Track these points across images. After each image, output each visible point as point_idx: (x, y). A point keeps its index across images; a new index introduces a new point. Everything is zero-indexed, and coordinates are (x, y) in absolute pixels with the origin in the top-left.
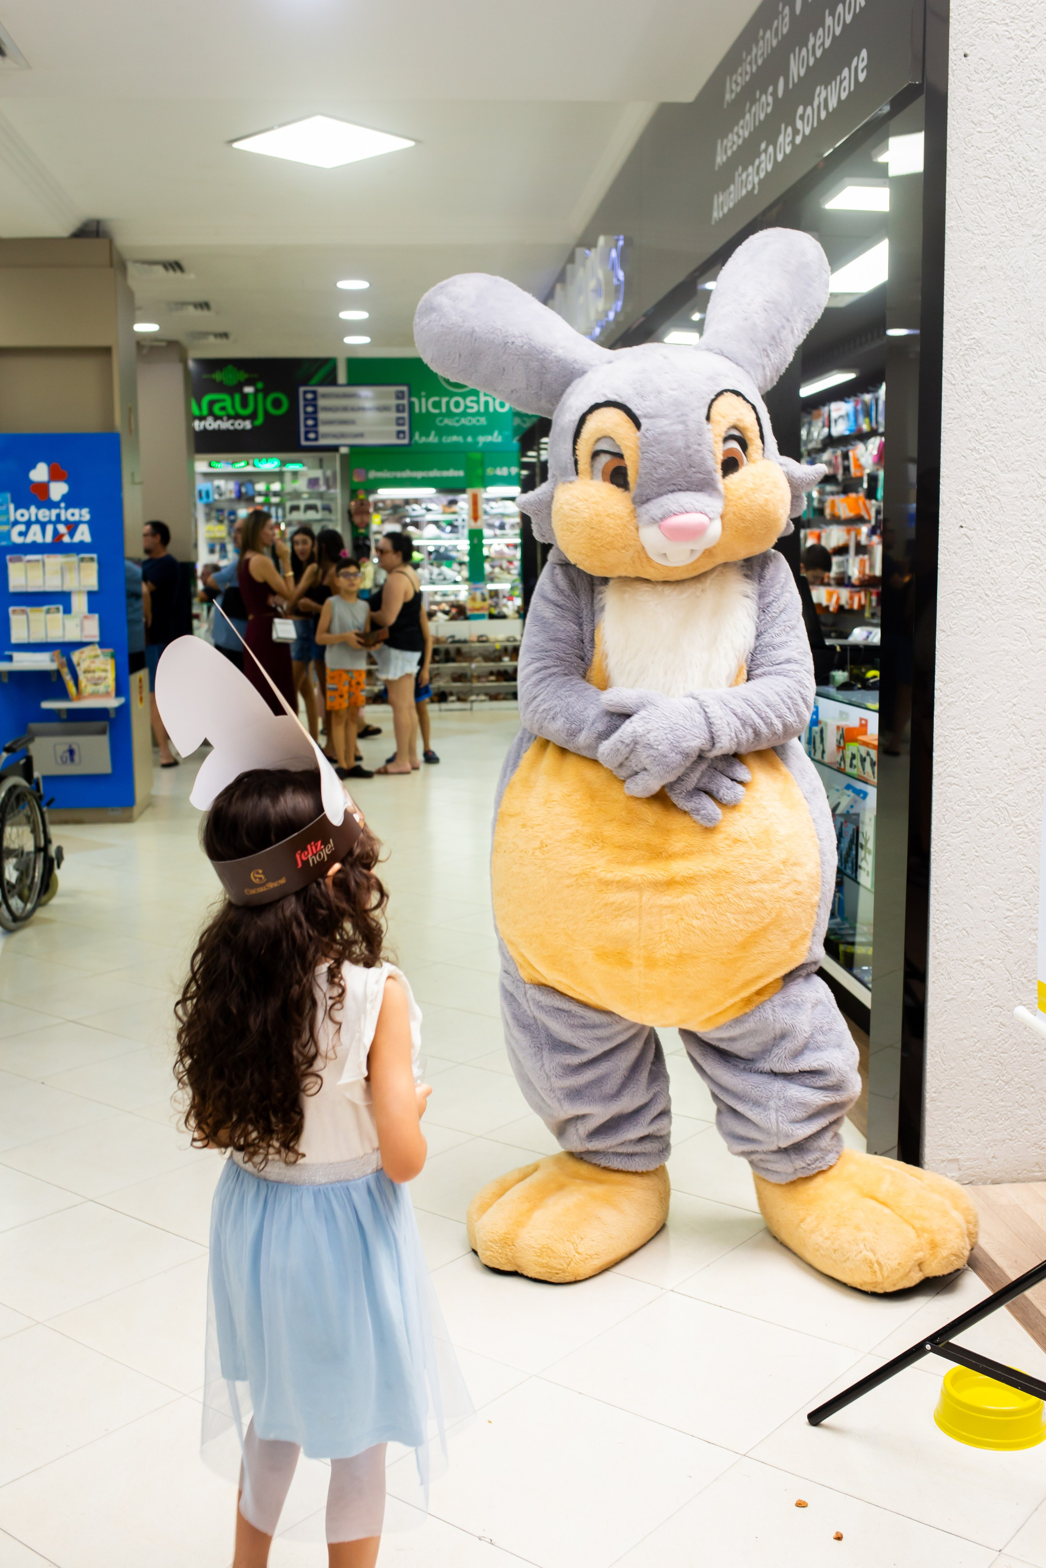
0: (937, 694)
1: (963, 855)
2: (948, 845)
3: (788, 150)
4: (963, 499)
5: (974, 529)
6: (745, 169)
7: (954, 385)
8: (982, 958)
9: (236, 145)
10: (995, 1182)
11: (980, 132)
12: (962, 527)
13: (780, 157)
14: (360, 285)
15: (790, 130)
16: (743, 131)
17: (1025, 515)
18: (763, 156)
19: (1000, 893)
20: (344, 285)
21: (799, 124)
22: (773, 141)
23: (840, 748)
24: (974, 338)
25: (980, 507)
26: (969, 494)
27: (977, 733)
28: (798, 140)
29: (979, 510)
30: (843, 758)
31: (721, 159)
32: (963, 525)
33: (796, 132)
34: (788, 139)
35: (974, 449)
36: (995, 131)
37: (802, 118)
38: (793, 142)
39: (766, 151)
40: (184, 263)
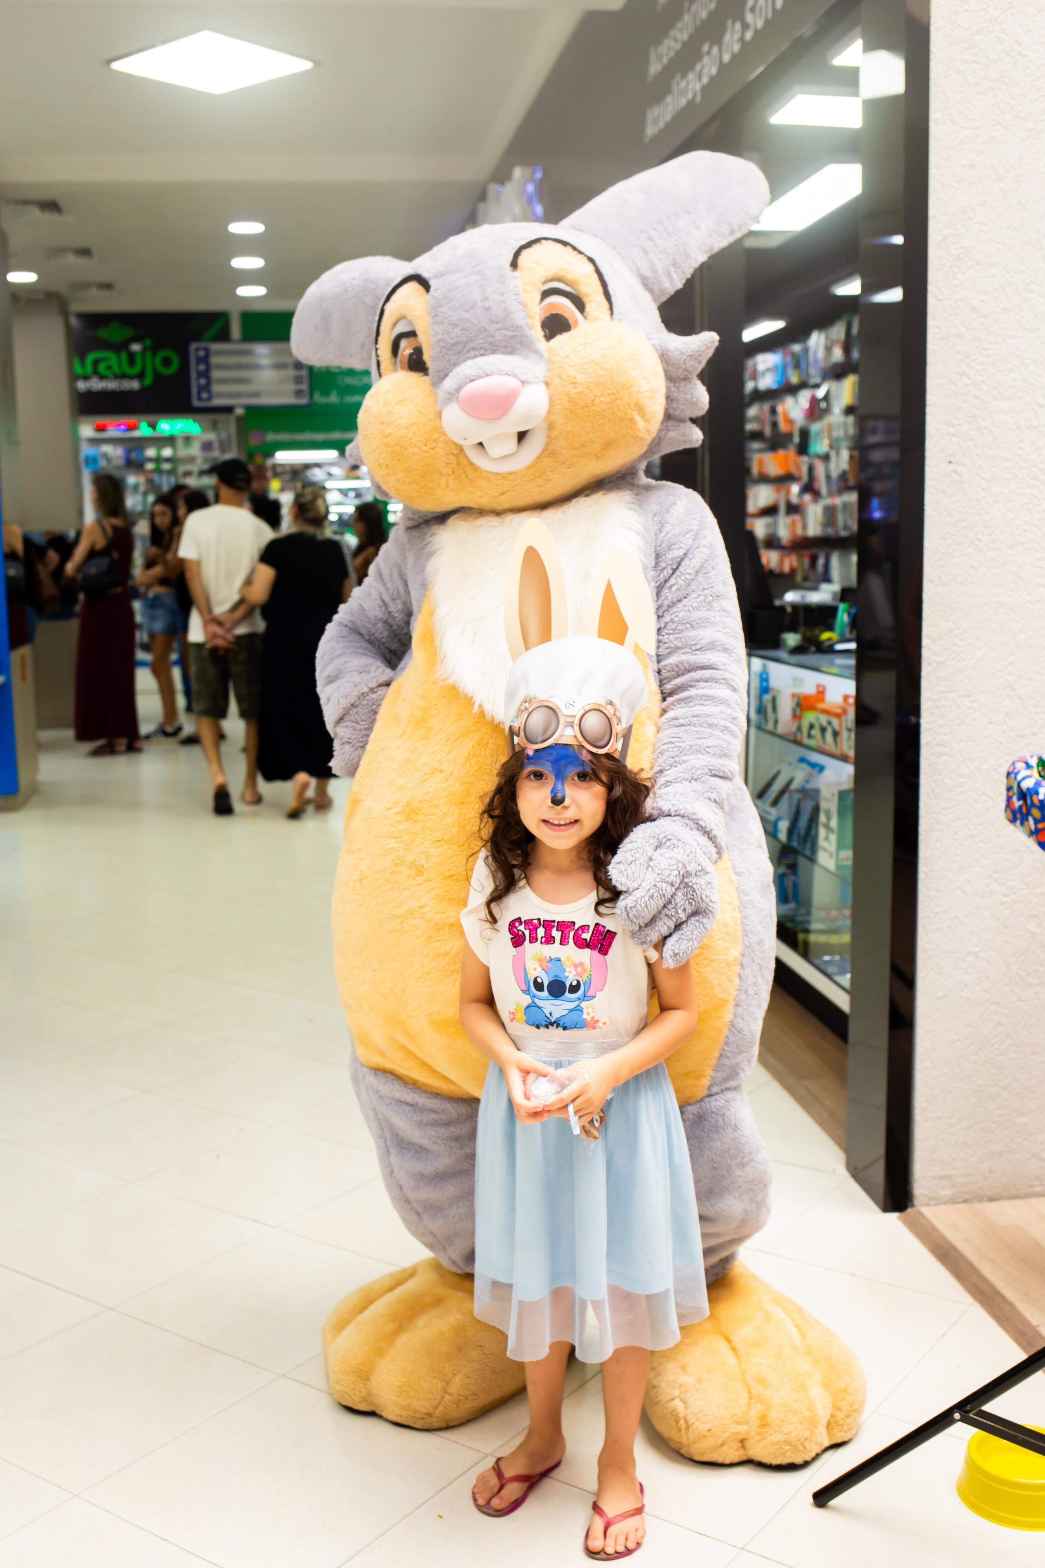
0: (925, 652)
1: (956, 834)
2: (939, 823)
3: (736, 48)
4: (952, 431)
5: (965, 465)
6: (684, 75)
7: (941, 300)
8: (976, 949)
9: (116, 66)
10: (992, 1199)
11: (967, 10)
12: (950, 462)
13: (726, 58)
14: (255, 228)
15: (738, 26)
16: (681, 34)
17: (1021, 448)
18: (706, 60)
19: (996, 876)
20: (238, 228)
21: (749, 18)
22: (717, 40)
23: (796, 716)
24: (962, 248)
25: (971, 440)
26: (959, 425)
27: (969, 696)
28: (749, 35)
29: (970, 444)
30: (799, 729)
31: (654, 68)
32: (953, 460)
33: (745, 27)
34: (737, 36)
35: (963, 374)
36: (984, 9)
37: (753, 10)
38: (742, 39)
39: (709, 53)
40: (62, 203)
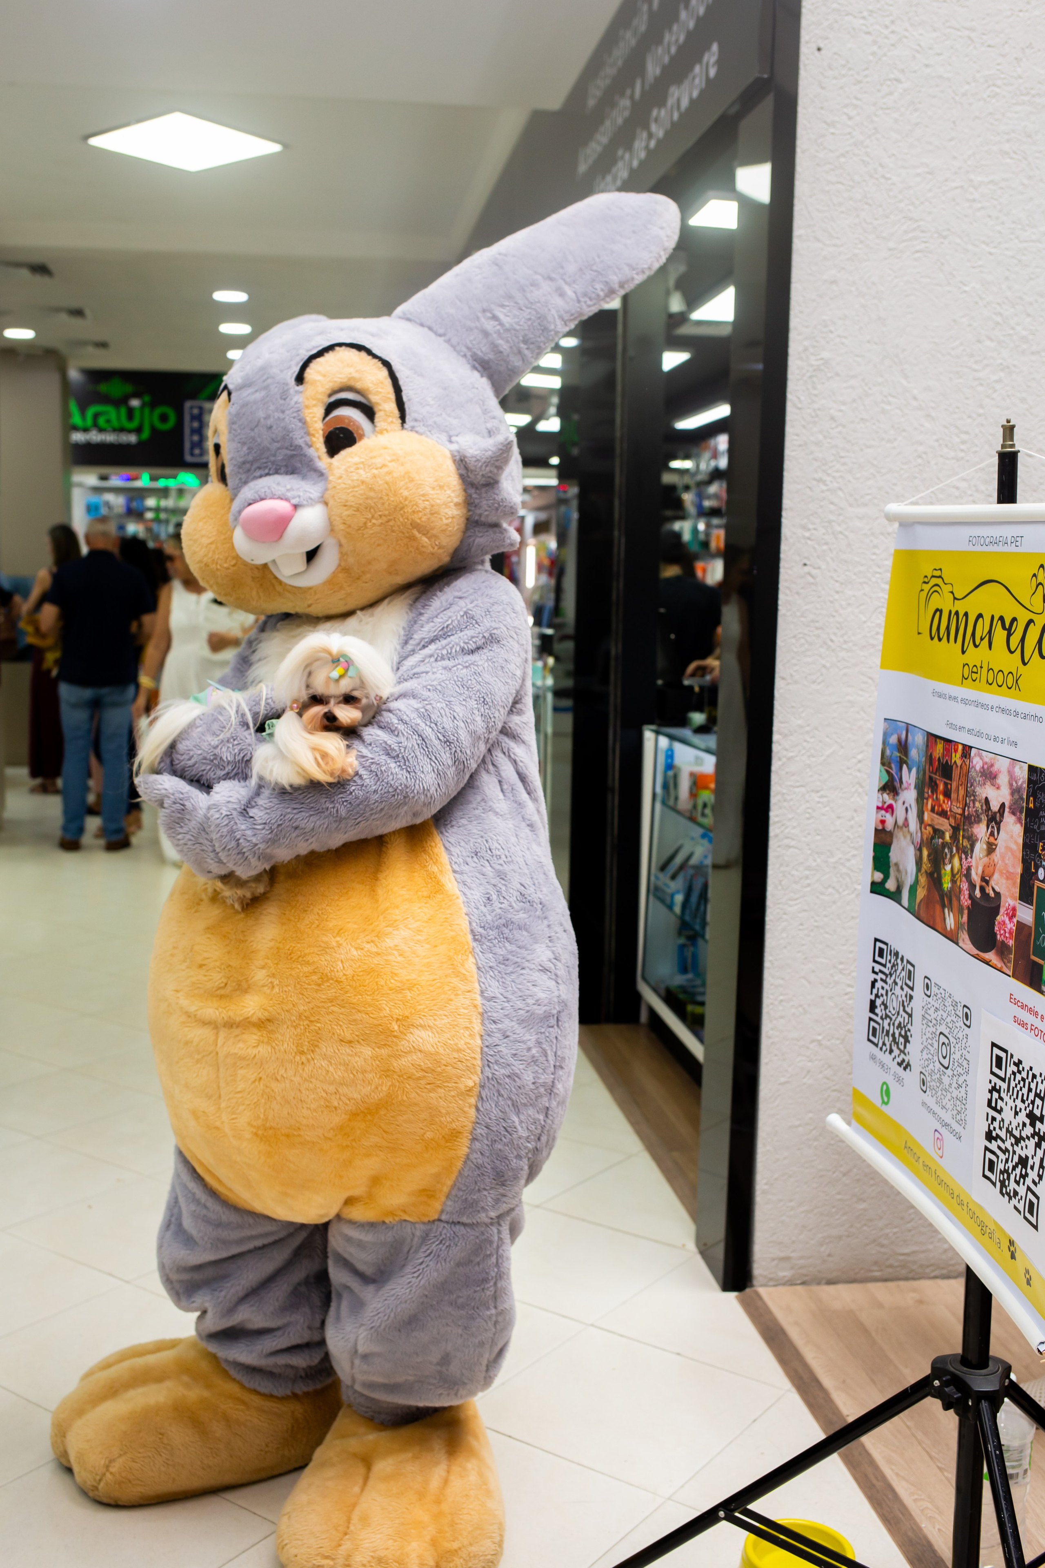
0: (775, 748)
1: (801, 924)
2: (785, 914)
3: (643, 155)
4: (807, 534)
5: (819, 568)
6: (603, 178)
7: (800, 409)
8: (820, 1038)
9: (94, 141)
10: (830, 1283)
11: (833, 134)
12: (805, 565)
13: (635, 164)
14: (238, 297)
15: (645, 135)
16: (602, 138)
17: (874, 554)
18: (620, 164)
19: (841, 967)
20: (222, 296)
21: (654, 128)
22: (629, 147)
23: (693, 795)
24: (822, 359)
25: (826, 544)
26: (815, 529)
27: (818, 792)
28: (653, 144)
29: (825, 547)
30: (695, 807)
31: (582, 168)
32: (808, 563)
33: (650, 136)
34: (643, 144)
35: (819, 480)
36: (850, 133)
37: (656, 120)
38: (647, 147)
39: (622, 157)
40: (51, 266)
